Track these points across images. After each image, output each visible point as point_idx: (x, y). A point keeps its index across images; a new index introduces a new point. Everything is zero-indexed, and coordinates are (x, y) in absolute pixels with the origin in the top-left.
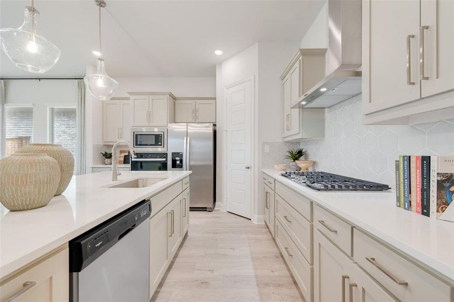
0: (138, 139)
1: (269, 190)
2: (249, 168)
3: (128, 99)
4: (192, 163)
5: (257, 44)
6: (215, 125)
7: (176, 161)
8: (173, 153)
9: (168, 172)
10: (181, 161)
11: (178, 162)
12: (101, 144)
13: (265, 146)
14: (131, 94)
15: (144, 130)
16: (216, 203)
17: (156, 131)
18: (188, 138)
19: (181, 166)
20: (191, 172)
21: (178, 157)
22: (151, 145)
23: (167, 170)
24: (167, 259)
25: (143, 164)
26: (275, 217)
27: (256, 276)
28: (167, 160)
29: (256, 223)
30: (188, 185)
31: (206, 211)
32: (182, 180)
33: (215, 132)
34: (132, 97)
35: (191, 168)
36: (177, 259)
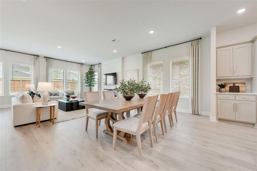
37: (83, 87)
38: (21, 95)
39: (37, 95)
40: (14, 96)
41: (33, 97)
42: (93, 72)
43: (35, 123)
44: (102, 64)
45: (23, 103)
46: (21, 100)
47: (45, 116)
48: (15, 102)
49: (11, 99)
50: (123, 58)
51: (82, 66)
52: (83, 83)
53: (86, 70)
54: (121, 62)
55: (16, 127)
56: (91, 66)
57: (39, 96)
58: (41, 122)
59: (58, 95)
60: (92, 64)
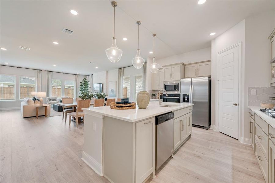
0: (166, 87)
1: (252, 121)
2: (236, 105)
3: (162, 69)
4: (194, 100)
5: (244, 20)
6: (210, 77)
7: (185, 98)
8: (183, 94)
9: (181, 103)
10: (188, 99)
11: (186, 99)
12: (151, 90)
13: (252, 90)
14: (163, 66)
15: (169, 83)
16: (211, 125)
17: (174, 83)
18: (192, 86)
19: (188, 101)
20: (193, 104)
21: (186, 96)
22: (172, 90)
23: (180, 102)
24: (180, 140)
25: (167, 99)
26: (255, 138)
27: (233, 166)
28: (180, 98)
29: (243, 143)
30: (191, 111)
31: (204, 128)
32: (188, 107)
33: (210, 82)
34: (164, 68)
35: (193, 102)
36: (185, 144)
37: (78, 94)
38: (27, 100)
39: (37, 99)
40: (23, 101)
41: (34, 101)
42: (86, 82)
43: (35, 117)
44: (93, 75)
45: (29, 104)
46: (28, 103)
47: (42, 113)
48: (23, 104)
49: (21, 103)
50: (107, 72)
51: (77, 77)
52: (79, 91)
53: (81, 80)
54: (105, 75)
55: (24, 118)
56: (86, 76)
57: (39, 100)
58: (39, 116)
59: (56, 101)
60: (86, 75)
